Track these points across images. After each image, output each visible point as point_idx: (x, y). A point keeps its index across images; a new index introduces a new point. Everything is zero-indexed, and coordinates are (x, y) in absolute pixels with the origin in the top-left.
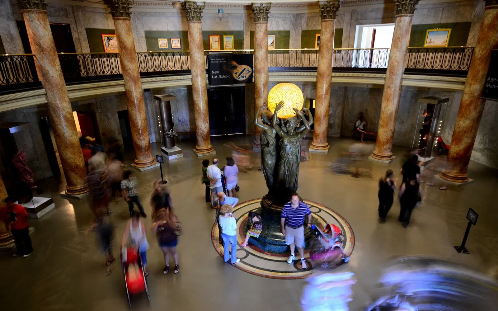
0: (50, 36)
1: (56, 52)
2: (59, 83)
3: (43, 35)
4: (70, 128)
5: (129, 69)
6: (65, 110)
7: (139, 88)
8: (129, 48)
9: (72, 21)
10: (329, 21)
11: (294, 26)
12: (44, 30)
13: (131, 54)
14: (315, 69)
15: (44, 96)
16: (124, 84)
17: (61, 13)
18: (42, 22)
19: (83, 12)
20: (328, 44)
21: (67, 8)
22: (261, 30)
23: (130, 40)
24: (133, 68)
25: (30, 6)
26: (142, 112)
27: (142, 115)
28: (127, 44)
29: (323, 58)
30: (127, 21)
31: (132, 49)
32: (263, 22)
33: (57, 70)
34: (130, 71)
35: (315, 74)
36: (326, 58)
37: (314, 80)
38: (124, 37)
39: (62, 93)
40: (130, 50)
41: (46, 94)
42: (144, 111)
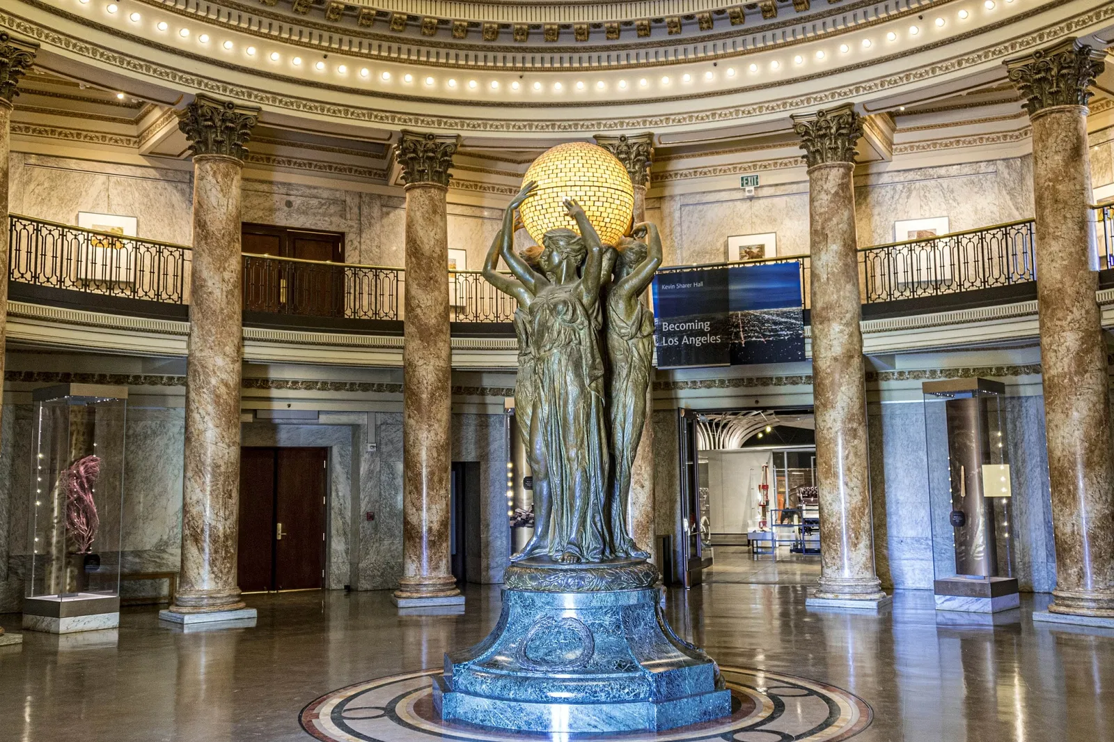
0: (230, 207)
1: (238, 246)
2: (222, 309)
3: (215, 204)
4: (218, 422)
5: (419, 306)
6: (218, 374)
7: (438, 357)
8: (427, 254)
9: (351, 227)
10: (1052, 112)
11: (1013, 197)
12: (220, 195)
13: (430, 269)
14: (1028, 290)
15: (186, 338)
16: (402, 348)
17: (332, 209)
18: (220, 180)
19: (385, 209)
20: (1060, 187)
21: (348, 199)
22: (825, 187)
23: (432, 234)
24: (429, 303)
25: (207, 148)
26: (436, 426)
27: (432, 433)
28: (422, 243)
29: (1046, 240)
30: (432, 190)
31: (435, 255)
32: (829, 163)
33: (224, 280)
34: (419, 311)
35: (1032, 305)
36: (1056, 238)
37: (1030, 327)
38: (419, 228)
39: (221, 333)
40: (430, 258)
41: (189, 335)
42: (443, 424)
